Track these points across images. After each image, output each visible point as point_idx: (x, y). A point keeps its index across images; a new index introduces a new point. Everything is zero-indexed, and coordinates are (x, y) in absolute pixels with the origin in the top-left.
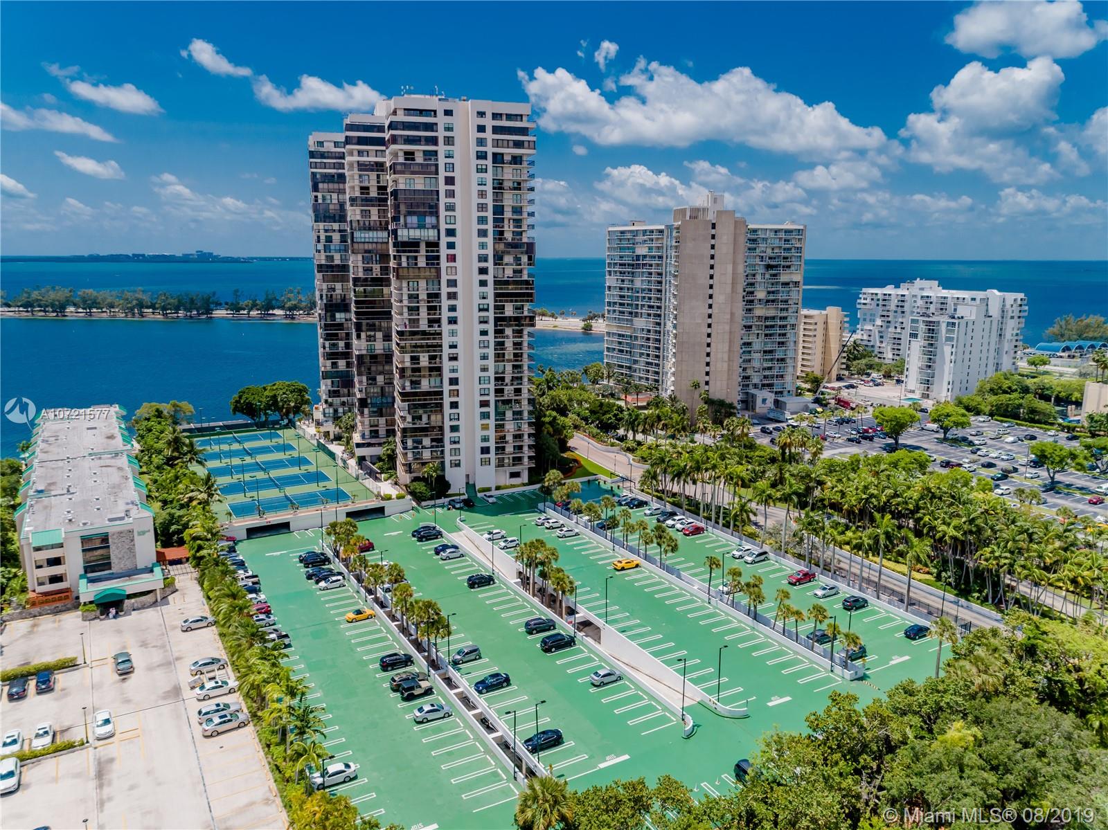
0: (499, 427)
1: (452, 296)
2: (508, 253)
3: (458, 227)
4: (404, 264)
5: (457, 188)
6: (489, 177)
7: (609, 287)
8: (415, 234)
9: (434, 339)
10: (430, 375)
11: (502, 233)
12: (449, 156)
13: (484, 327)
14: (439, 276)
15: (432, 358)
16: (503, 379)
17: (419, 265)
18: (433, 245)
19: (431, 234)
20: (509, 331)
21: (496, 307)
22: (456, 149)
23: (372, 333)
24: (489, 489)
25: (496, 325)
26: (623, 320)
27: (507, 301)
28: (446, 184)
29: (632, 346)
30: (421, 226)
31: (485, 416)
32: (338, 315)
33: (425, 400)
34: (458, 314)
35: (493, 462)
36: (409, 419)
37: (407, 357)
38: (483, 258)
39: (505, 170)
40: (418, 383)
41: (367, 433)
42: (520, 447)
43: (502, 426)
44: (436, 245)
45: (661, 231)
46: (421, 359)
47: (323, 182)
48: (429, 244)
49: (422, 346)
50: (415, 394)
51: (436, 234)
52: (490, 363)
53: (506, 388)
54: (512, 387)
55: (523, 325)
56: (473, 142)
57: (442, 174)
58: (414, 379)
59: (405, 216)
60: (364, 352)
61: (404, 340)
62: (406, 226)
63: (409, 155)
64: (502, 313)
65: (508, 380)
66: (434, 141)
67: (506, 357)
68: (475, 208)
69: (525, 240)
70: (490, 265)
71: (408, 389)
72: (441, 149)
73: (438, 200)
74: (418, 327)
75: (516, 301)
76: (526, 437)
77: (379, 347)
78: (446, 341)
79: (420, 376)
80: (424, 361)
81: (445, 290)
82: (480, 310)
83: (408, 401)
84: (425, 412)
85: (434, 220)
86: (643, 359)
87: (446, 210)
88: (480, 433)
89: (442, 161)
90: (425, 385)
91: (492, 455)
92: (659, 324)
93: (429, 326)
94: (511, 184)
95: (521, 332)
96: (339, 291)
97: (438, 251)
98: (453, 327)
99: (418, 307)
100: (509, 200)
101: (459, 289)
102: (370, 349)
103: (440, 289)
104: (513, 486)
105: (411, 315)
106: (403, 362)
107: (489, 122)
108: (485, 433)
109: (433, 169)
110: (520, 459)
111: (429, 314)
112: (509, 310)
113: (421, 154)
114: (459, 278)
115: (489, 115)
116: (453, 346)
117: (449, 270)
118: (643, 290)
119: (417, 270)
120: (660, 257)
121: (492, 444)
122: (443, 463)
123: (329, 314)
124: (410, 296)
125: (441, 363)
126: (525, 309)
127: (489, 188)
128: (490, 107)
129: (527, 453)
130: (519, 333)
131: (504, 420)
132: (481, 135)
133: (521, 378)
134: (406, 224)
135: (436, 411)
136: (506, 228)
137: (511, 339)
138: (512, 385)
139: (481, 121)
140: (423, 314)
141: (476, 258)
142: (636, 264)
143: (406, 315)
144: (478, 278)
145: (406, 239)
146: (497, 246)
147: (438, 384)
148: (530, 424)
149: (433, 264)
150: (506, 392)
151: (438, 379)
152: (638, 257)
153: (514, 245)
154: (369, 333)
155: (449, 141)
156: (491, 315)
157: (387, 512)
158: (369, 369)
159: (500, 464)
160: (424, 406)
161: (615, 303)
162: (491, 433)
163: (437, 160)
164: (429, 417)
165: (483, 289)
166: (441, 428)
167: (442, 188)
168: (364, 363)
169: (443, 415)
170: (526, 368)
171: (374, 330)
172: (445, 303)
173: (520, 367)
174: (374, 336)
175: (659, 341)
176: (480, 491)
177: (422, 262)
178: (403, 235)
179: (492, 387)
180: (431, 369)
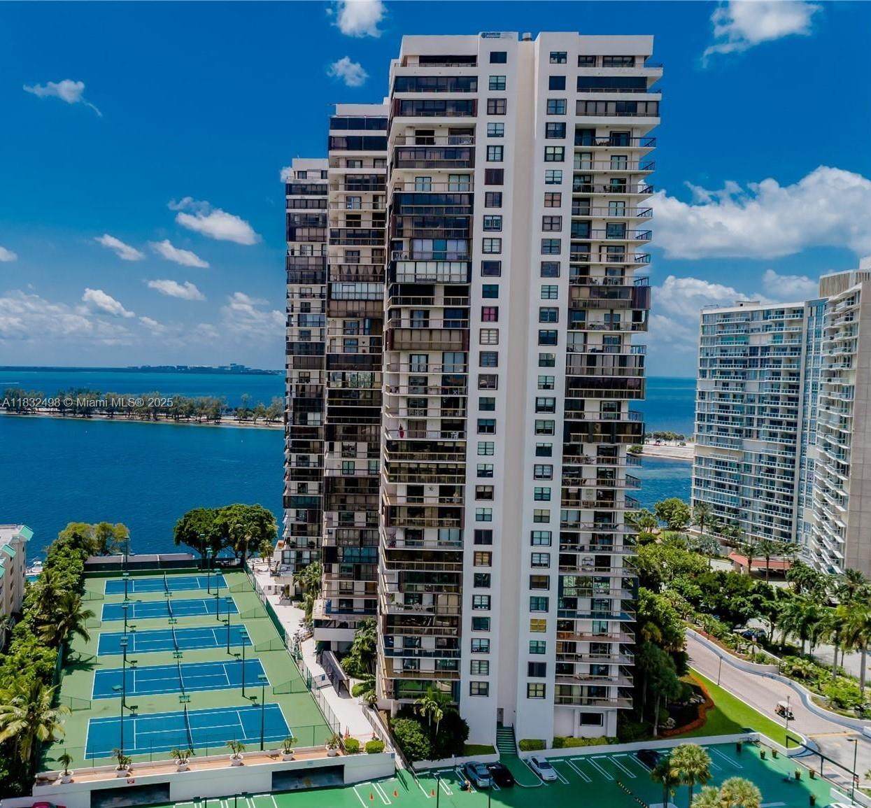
0: (566, 627)
1: (490, 382)
2: (595, 306)
3: (505, 258)
4: (405, 324)
5: (507, 189)
6: (568, 168)
7: (702, 394)
8: (427, 270)
9: (451, 458)
10: (441, 524)
11: (585, 270)
12: (496, 133)
13: (545, 440)
14: (465, 346)
15: (445, 492)
16: (575, 538)
17: (432, 325)
18: (458, 291)
19: (456, 272)
20: (590, 450)
21: (569, 405)
22: (509, 121)
23: (353, 444)
24: (540, 745)
25: (567, 438)
26: (726, 440)
27: (589, 394)
28: (488, 182)
29: (741, 480)
30: (439, 257)
31: (539, 604)
32: (311, 416)
33: (431, 567)
34: (497, 415)
35: (551, 692)
36: (399, 598)
37: (402, 488)
38: (548, 315)
39: (597, 157)
40: (419, 535)
41: (335, 605)
42: (605, 671)
43: (570, 626)
44: (464, 291)
45: (799, 311)
46: (427, 492)
47: (302, 227)
48: (451, 290)
49: (428, 470)
50: (412, 555)
51: (464, 271)
52: (554, 507)
53: (581, 556)
54: (593, 555)
55: (618, 440)
56: (539, 106)
57: (481, 165)
58: (411, 528)
59: (412, 239)
60: (337, 473)
61: (396, 457)
62: (411, 258)
63: (424, 136)
64: (579, 416)
65: (584, 540)
66: (469, 108)
67: (584, 498)
68: (537, 223)
69: (629, 282)
70: (561, 326)
71: (400, 545)
72: (482, 121)
73: (471, 210)
74: (424, 435)
75: (608, 395)
76: (615, 650)
77: (361, 465)
78: (473, 462)
79: (422, 523)
80: (431, 497)
81: (475, 370)
82: (539, 409)
83: (398, 566)
84: (429, 590)
85: (462, 246)
86: (761, 501)
87: (485, 229)
88: (528, 636)
89: (482, 142)
90: (431, 540)
91: (550, 680)
92: (793, 449)
93: (443, 435)
94: (607, 182)
95: (614, 451)
96: (314, 382)
97: (466, 302)
98: (487, 437)
99: (426, 400)
100: (600, 212)
101: (501, 371)
102: (348, 469)
103: (465, 369)
104: (587, 741)
105: (414, 414)
106: (393, 496)
107: (572, 72)
108: (538, 637)
109: (465, 157)
110: (602, 692)
111: (444, 413)
112: (592, 411)
113: (446, 133)
114: (502, 349)
115: (572, 59)
116: (484, 473)
117: (485, 335)
118: (762, 399)
119: (426, 335)
120: (796, 350)
121: (549, 659)
122: (456, 686)
123: (298, 414)
124: (413, 382)
125: (461, 502)
126: (625, 409)
127: (566, 190)
128: (574, 43)
129: (616, 681)
130: (608, 454)
131: (573, 614)
132: (557, 94)
133: (610, 538)
134: (411, 253)
135: (449, 589)
136: (594, 260)
137: (595, 465)
138: (592, 549)
139: (558, 70)
140: (434, 413)
141: (534, 315)
142: (753, 358)
143: (403, 413)
144: (536, 350)
145: (410, 280)
146: (575, 292)
147: (454, 539)
148: (625, 627)
149: (455, 324)
150: (580, 563)
151: (455, 531)
152: (754, 350)
153: (610, 292)
154: (346, 444)
155: (497, 107)
156: (558, 418)
157: (348, 778)
158: (343, 501)
159: (564, 696)
160: (427, 578)
161: (712, 416)
162: (550, 638)
163: (473, 141)
164: (435, 599)
165: (546, 371)
166: (456, 622)
167: (480, 189)
168: (335, 490)
169: (460, 597)
170: (620, 519)
171: (355, 439)
172: (474, 394)
173: (609, 516)
174: (355, 448)
175: (792, 474)
176: (523, 749)
177: (436, 321)
178: (407, 271)
179: (555, 552)
180: (443, 512)
